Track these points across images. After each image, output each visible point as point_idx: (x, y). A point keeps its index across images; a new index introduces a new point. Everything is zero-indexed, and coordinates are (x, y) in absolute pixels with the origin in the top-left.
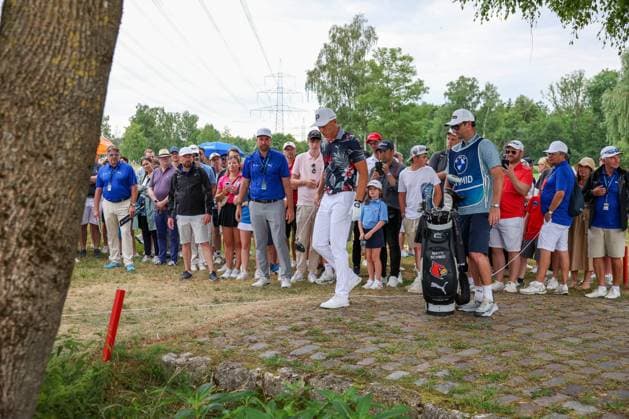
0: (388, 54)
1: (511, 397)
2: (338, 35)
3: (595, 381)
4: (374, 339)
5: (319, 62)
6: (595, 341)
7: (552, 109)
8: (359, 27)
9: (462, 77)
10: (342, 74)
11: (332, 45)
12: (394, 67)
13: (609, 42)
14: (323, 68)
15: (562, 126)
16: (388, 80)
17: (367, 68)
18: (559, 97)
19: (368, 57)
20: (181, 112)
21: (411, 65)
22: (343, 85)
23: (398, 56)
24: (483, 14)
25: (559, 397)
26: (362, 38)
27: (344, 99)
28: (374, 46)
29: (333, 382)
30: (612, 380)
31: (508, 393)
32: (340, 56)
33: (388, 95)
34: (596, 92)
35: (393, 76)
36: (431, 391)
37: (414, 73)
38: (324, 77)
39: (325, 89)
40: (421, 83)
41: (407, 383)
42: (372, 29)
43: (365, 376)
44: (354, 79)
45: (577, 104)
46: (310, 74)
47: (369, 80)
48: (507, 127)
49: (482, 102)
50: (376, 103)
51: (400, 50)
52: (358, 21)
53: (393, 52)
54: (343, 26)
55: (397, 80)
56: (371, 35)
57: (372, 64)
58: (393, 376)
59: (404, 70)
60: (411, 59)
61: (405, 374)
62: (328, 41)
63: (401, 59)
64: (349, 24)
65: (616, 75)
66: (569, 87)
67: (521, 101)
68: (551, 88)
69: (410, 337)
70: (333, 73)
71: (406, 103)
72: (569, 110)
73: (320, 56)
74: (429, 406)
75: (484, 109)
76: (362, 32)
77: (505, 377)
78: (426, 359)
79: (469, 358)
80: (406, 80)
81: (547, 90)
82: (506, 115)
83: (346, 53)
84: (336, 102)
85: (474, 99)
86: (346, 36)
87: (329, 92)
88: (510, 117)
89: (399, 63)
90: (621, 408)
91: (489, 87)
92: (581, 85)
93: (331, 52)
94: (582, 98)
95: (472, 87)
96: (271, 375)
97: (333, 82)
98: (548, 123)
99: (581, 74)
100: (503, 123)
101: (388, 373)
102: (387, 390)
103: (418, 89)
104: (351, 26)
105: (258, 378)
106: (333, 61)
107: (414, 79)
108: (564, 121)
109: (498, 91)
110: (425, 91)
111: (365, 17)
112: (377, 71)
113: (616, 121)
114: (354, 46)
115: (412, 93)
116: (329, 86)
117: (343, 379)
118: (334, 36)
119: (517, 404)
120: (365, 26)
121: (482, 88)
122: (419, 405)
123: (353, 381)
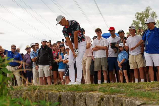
2: (139, 16)
8: (149, 12)
11: (137, 21)
32: (141, 25)
42: (154, 12)
52: (147, 9)
54: (141, 12)
56: (154, 15)
62: (135, 19)
64: (144, 11)
76: (150, 14)
86: (143, 16)
93: (137, 24)
104: (145, 12)
111: (151, 8)
118: (137, 17)
120: (151, 12)
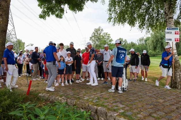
0: (105, 34)
1: (108, 103)
2: (96, 30)
3: (127, 100)
4: (85, 90)
5: (92, 35)
6: (131, 91)
7: (138, 44)
9: (120, 38)
10: (97, 38)
12: (106, 36)
13: (140, 30)
14: (93, 37)
15: (140, 47)
16: (105, 39)
17: (101, 36)
18: (139, 42)
19: (102, 34)
20: (66, 45)
21: (110, 36)
22: (97, 40)
23: (107, 34)
24: (114, 25)
25: (118, 103)
26: (100, 31)
27: (97, 42)
28: (103, 32)
29: (72, 100)
30: (131, 99)
31: (107, 102)
32: (96, 34)
33: (105, 42)
34: (146, 41)
35: (106, 38)
36: (92, 102)
37: (110, 37)
38: (93, 38)
39: (93, 41)
40: (112, 39)
41: (88, 100)
43: (79, 98)
44: (99, 39)
45: (143, 43)
46: (90, 38)
47: (102, 39)
48: (129, 47)
49: (124, 43)
50: (103, 43)
51: (108, 33)
52: (99, 27)
53: (106, 33)
55: (107, 39)
56: (102, 30)
57: (102, 36)
58: (85, 99)
59: (108, 37)
60: (110, 35)
61: (88, 98)
62: (94, 31)
63: (108, 35)
65: (150, 38)
66: (141, 40)
67: (132, 43)
68: (138, 40)
69: (93, 90)
70: (95, 38)
71: (109, 43)
72: (141, 44)
73: (92, 34)
74: (90, 105)
75: (124, 44)
77: (108, 99)
78: (94, 95)
79: (103, 94)
80: (109, 39)
81: (137, 41)
82: (129, 45)
83: (97, 34)
84: (95, 43)
85: (123, 42)
87: (94, 41)
88: (129, 46)
89: (107, 35)
90: (130, 106)
91: (125, 40)
92: (143, 39)
93: (94, 33)
94: (143, 42)
95: (122, 40)
96: (60, 98)
97: (95, 39)
98: (137, 47)
99: (143, 38)
100: (128, 47)
101: (85, 98)
102: (82, 101)
103: (111, 40)
105: (58, 99)
106: (95, 35)
107: (110, 39)
108: (140, 46)
109: (127, 41)
110: (112, 41)
112: (103, 37)
113: (149, 46)
114: (99, 32)
115: (110, 41)
116: (94, 40)
117: (74, 99)
119: (109, 105)
120: (101, 28)
121: (124, 40)
122: (88, 105)
123: (76, 100)
